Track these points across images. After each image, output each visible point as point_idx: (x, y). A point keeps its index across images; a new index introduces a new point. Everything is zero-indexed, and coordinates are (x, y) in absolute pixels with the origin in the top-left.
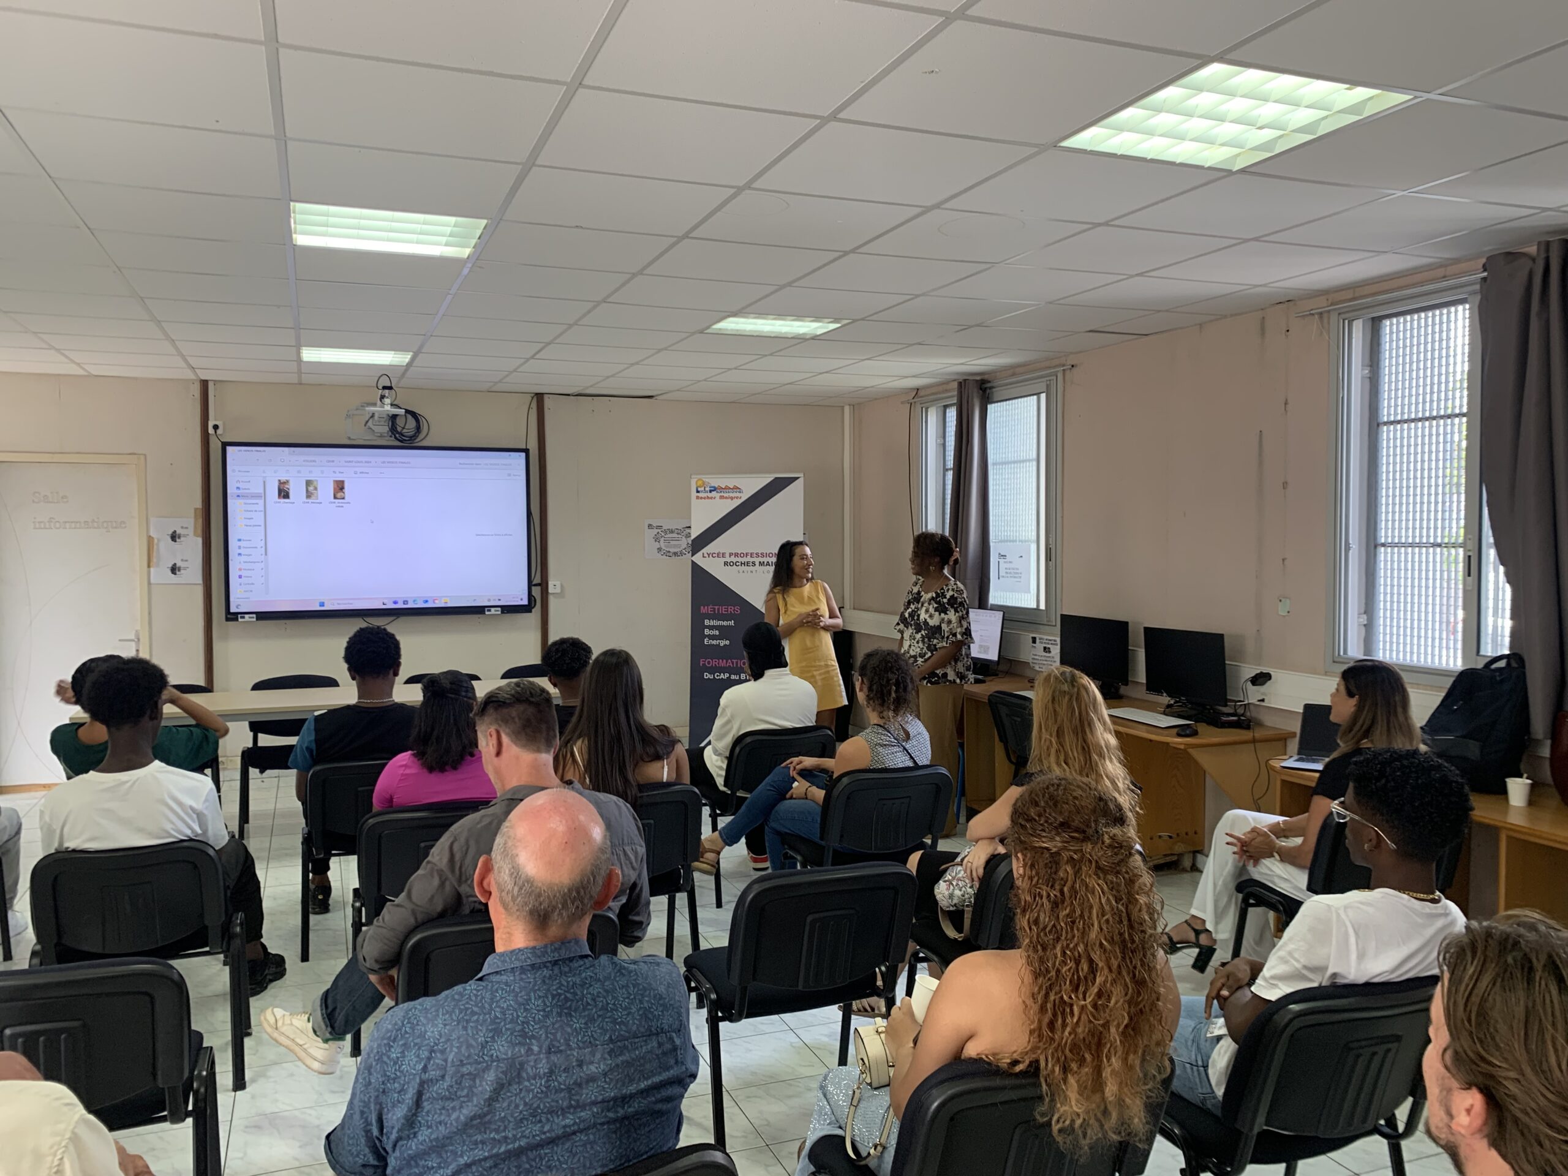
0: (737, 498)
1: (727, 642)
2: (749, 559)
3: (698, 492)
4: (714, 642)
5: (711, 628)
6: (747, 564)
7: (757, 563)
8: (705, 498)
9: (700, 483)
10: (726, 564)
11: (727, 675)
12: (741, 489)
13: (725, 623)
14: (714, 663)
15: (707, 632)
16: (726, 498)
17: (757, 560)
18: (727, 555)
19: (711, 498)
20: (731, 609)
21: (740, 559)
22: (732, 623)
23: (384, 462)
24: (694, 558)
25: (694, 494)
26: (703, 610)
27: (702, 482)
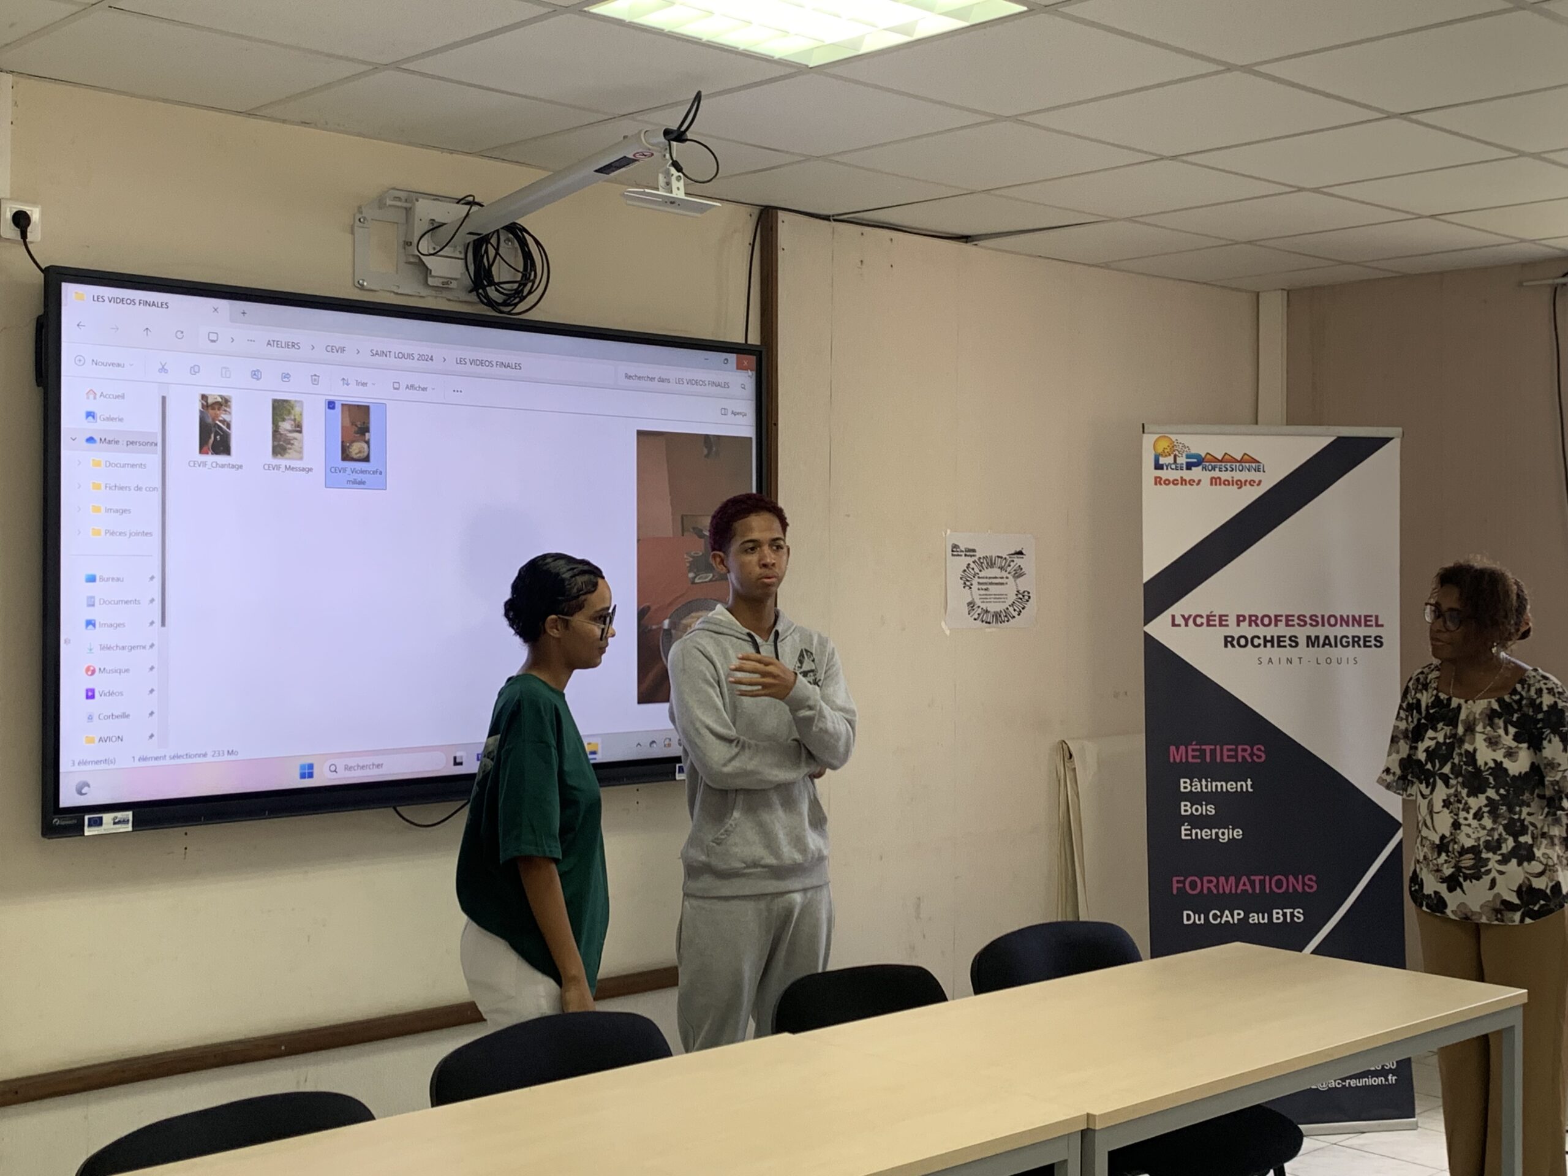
0: (1252, 483)
1: (1238, 834)
2: (1281, 630)
3: (1158, 466)
4: (1205, 834)
5: (1195, 798)
6: (1278, 641)
7: (1302, 641)
8: (1175, 482)
9: (1163, 445)
10: (1228, 641)
11: (1239, 914)
12: (1258, 462)
13: (1231, 786)
14: (1207, 884)
15: (1186, 809)
16: (1227, 483)
17: (1301, 633)
18: (1232, 621)
19: (1191, 482)
20: (1244, 752)
21: (1261, 631)
22: (1247, 785)
23: (461, 361)
24: (1151, 629)
25: (1149, 472)
26: (1177, 754)
27: (1168, 444)
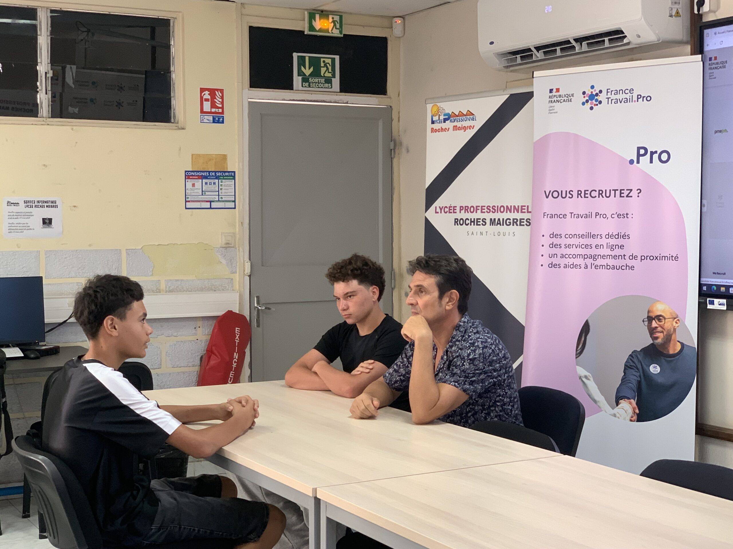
0: (470, 127)
2: (478, 215)
3: (433, 122)
7: (488, 222)
8: (439, 130)
9: (435, 109)
10: (456, 221)
12: (474, 115)
16: (459, 129)
17: (488, 216)
18: (458, 209)
19: (446, 130)
21: (470, 215)
24: (428, 215)
25: (429, 126)
27: (437, 109)
